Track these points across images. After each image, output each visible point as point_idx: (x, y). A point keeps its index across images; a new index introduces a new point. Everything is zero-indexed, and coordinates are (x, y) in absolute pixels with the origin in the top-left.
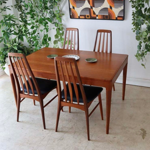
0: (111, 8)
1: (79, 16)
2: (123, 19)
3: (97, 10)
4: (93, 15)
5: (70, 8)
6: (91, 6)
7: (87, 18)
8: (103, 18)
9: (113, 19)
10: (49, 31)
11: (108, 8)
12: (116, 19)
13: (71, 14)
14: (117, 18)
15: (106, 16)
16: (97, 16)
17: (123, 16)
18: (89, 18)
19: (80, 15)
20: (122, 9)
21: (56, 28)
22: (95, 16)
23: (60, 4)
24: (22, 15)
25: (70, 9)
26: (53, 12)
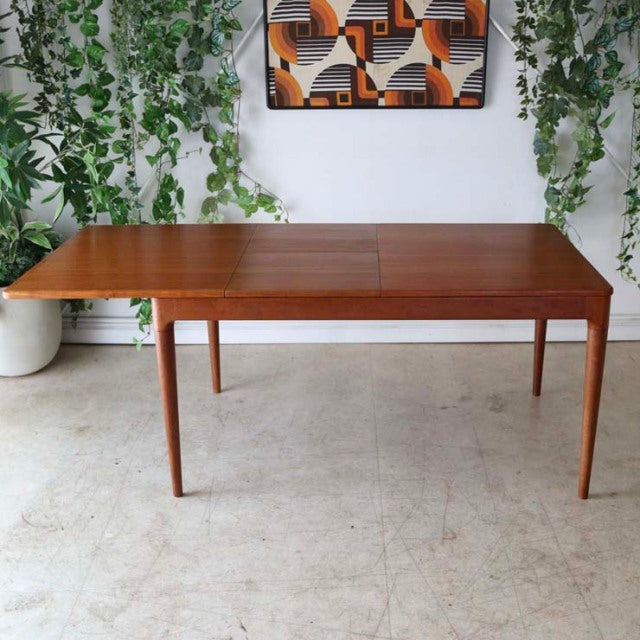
0: (437, 63)
1: (307, 96)
2: (479, 102)
3: (381, 73)
4: (364, 93)
5: (271, 65)
6: (358, 58)
7: (339, 103)
8: (403, 103)
9: (441, 104)
10: (178, 161)
11: (424, 65)
12: (456, 105)
13: (274, 92)
14: (456, 101)
15: (419, 96)
16: (382, 94)
17: (480, 91)
18: (350, 103)
19: (313, 94)
20: (478, 68)
21: (210, 146)
22: (373, 94)
23: (232, 52)
24: (45, 98)
25: (269, 70)
26: (200, 83)
